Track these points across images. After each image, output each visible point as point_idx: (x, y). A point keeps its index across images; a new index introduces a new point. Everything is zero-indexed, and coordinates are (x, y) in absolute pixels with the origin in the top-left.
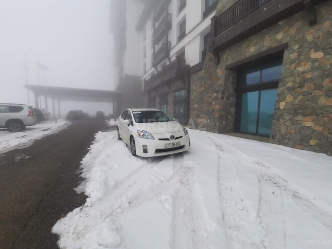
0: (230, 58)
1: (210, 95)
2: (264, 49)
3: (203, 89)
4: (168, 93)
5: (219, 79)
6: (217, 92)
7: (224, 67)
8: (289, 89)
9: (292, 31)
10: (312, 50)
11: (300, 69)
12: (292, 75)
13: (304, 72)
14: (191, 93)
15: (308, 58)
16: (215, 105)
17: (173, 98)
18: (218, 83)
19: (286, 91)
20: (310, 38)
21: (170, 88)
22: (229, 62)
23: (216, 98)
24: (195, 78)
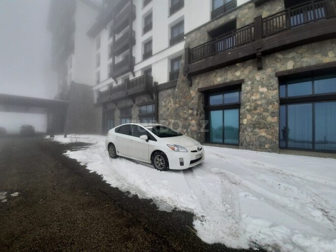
0: (201, 83)
1: (185, 111)
2: (228, 81)
3: (177, 105)
4: (132, 106)
5: (193, 99)
6: (192, 109)
7: (196, 89)
8: (247, 110)
9: (246, 72)
10: (260, 86)
11: (254, 98)
12: (249, 101)
13: (256, 100)
14: (160, 108)
15: (258, 92)
16: (191, 120)
17: (138, 112)
18: (192, 101)
19: (246, 112)
20: (258, 78)
21: (134, 102)
22: (201, 86)
23: (192, 115)
24: (163, 94)
